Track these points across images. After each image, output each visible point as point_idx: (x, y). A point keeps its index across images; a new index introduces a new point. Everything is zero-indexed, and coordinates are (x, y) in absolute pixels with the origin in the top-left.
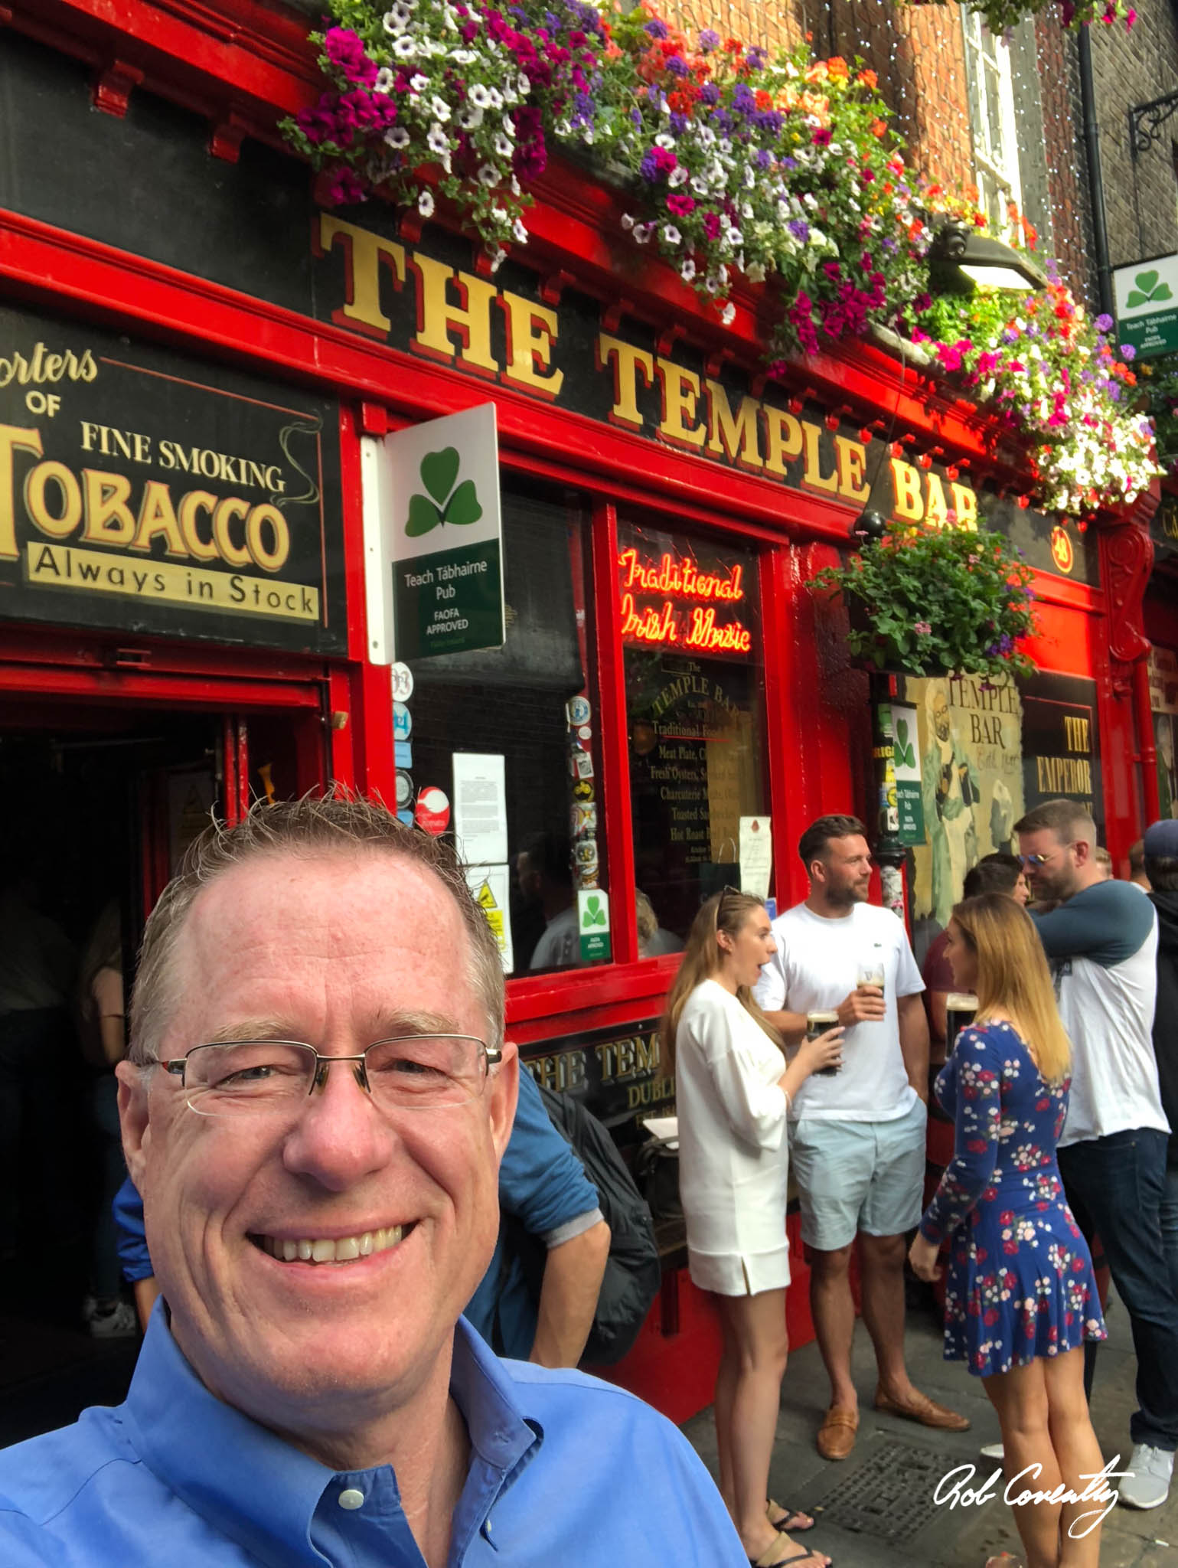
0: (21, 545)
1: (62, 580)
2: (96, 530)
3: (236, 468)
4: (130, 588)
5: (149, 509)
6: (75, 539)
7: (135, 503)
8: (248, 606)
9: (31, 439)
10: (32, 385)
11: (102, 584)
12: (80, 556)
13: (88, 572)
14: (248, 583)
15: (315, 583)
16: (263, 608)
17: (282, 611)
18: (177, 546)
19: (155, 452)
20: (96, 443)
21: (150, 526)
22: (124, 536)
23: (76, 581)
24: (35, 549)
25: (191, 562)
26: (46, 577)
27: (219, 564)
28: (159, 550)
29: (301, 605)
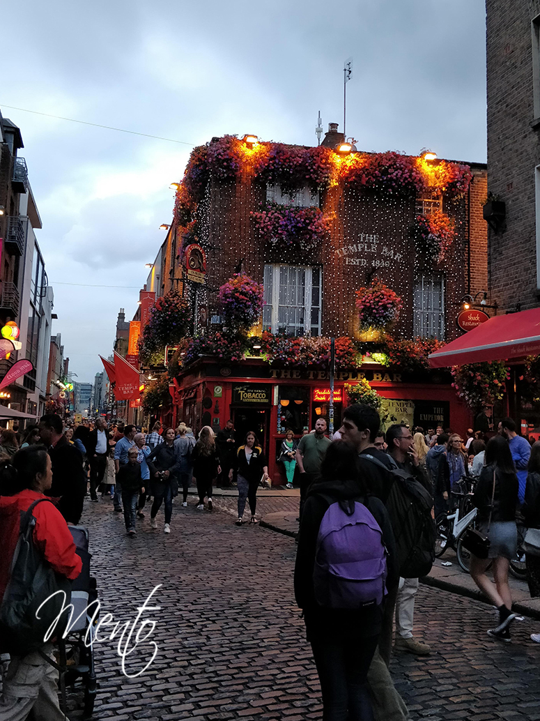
2: (249, 397)
3: (261, 391)
4: (251, 401)
8: (262, 401)
9: (244, 392)
10: (244, 388)
11: (249, 401)
12: (247, 399)
15: (268, 399)
18: (255, 398)
19: (254, 391)
20: (249, 391)
21: (253, 396)
22: (251, 397)
23: (247, 401)
25: (257, 399)
26: (245, 401)
27: (259, 398)
29: (266, 401)
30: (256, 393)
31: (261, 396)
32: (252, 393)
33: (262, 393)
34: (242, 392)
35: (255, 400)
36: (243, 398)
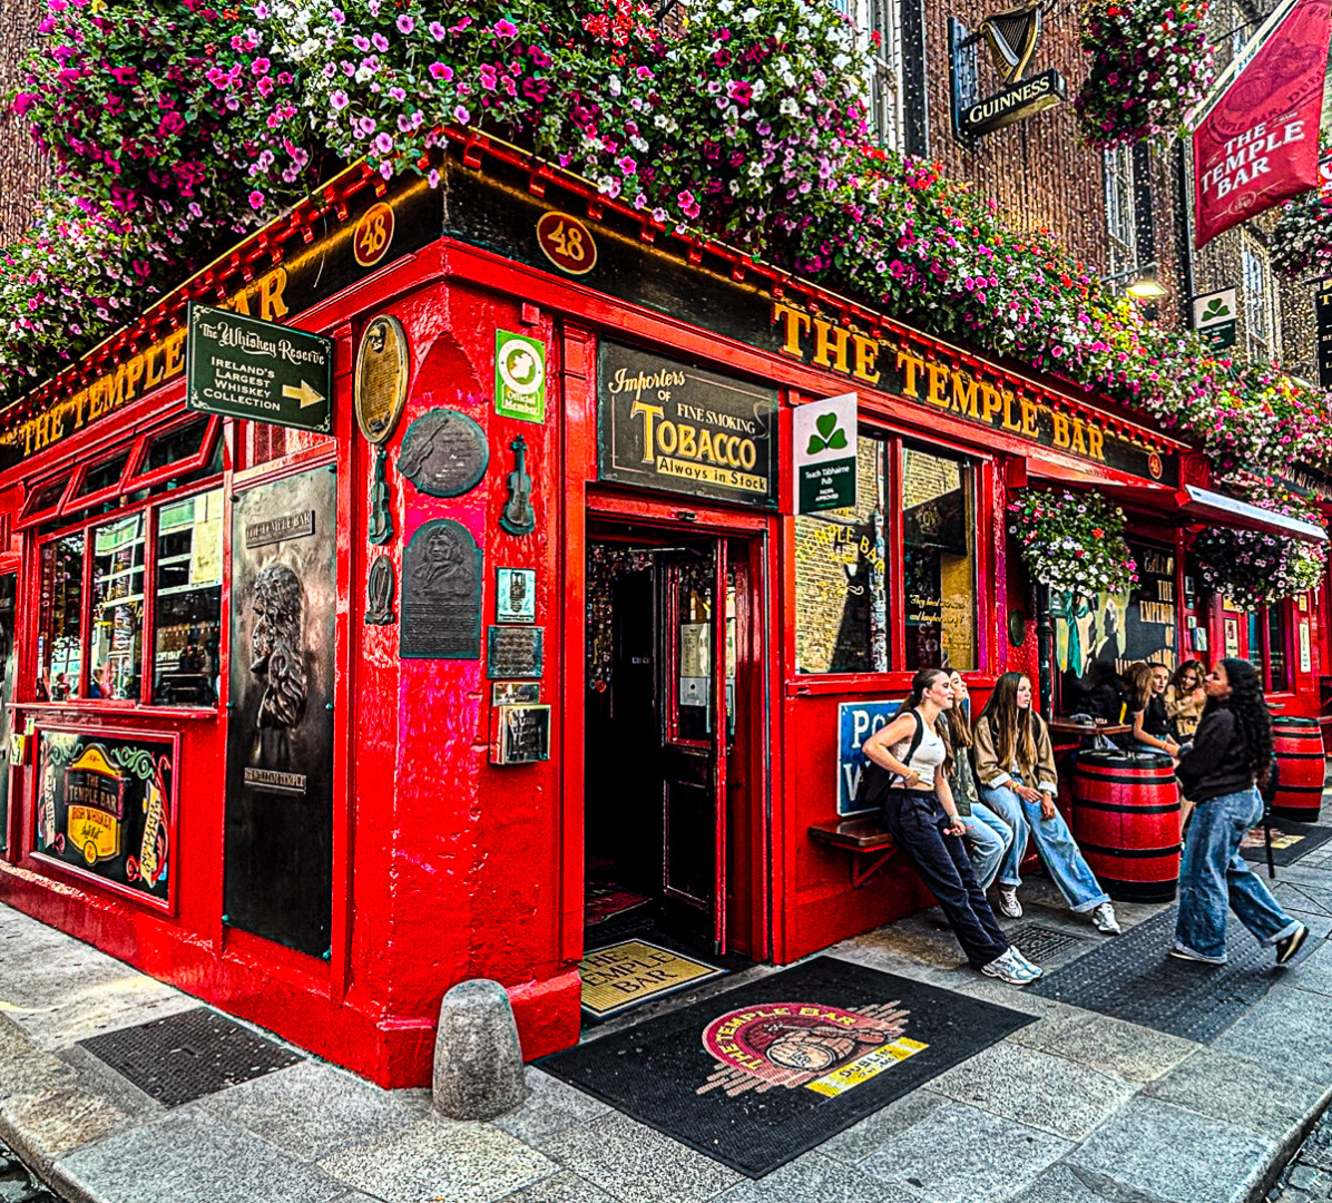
0: (655, 458)
1: (669, 473)
2: (682, 452)
3: (736, 422)
4: (693, 477)
5: (702, 443)
6: (673, 455)
7: (696, 439)
8: (738, 485)
9: (660, 411)
10: (661, 388)
11: (684, 475)
12: (676, 462)
13: (679, 469)
14: (739, 475)
15: (765, 475)
16: (745, 487)
17: (752, 488)
18: (712, 459)
19: (705, 417)
20: (683, 413)
21: (702, 449)
22: (692, 454)
23: (674, 473)
24: (660, 459)
25: (717, 465)
26: (664, 471)
27: (727, 467)
28: (705, 460)
29: (759, 485)
30: (714, 430)
31: (735, 449)
32: (699, 427)
33: (744, 435)
34: (651, 411)
35: (710, 476)
36: (657, 452)
